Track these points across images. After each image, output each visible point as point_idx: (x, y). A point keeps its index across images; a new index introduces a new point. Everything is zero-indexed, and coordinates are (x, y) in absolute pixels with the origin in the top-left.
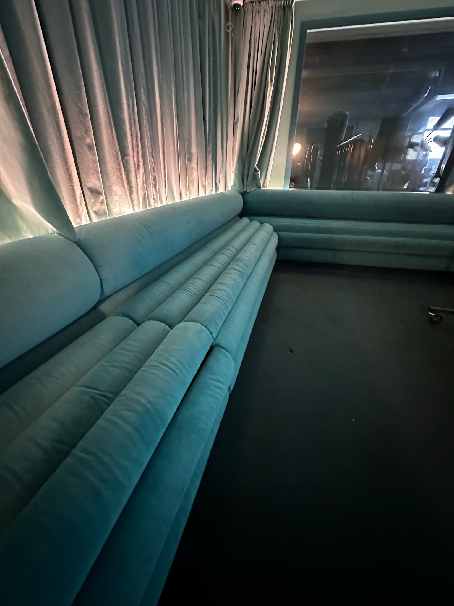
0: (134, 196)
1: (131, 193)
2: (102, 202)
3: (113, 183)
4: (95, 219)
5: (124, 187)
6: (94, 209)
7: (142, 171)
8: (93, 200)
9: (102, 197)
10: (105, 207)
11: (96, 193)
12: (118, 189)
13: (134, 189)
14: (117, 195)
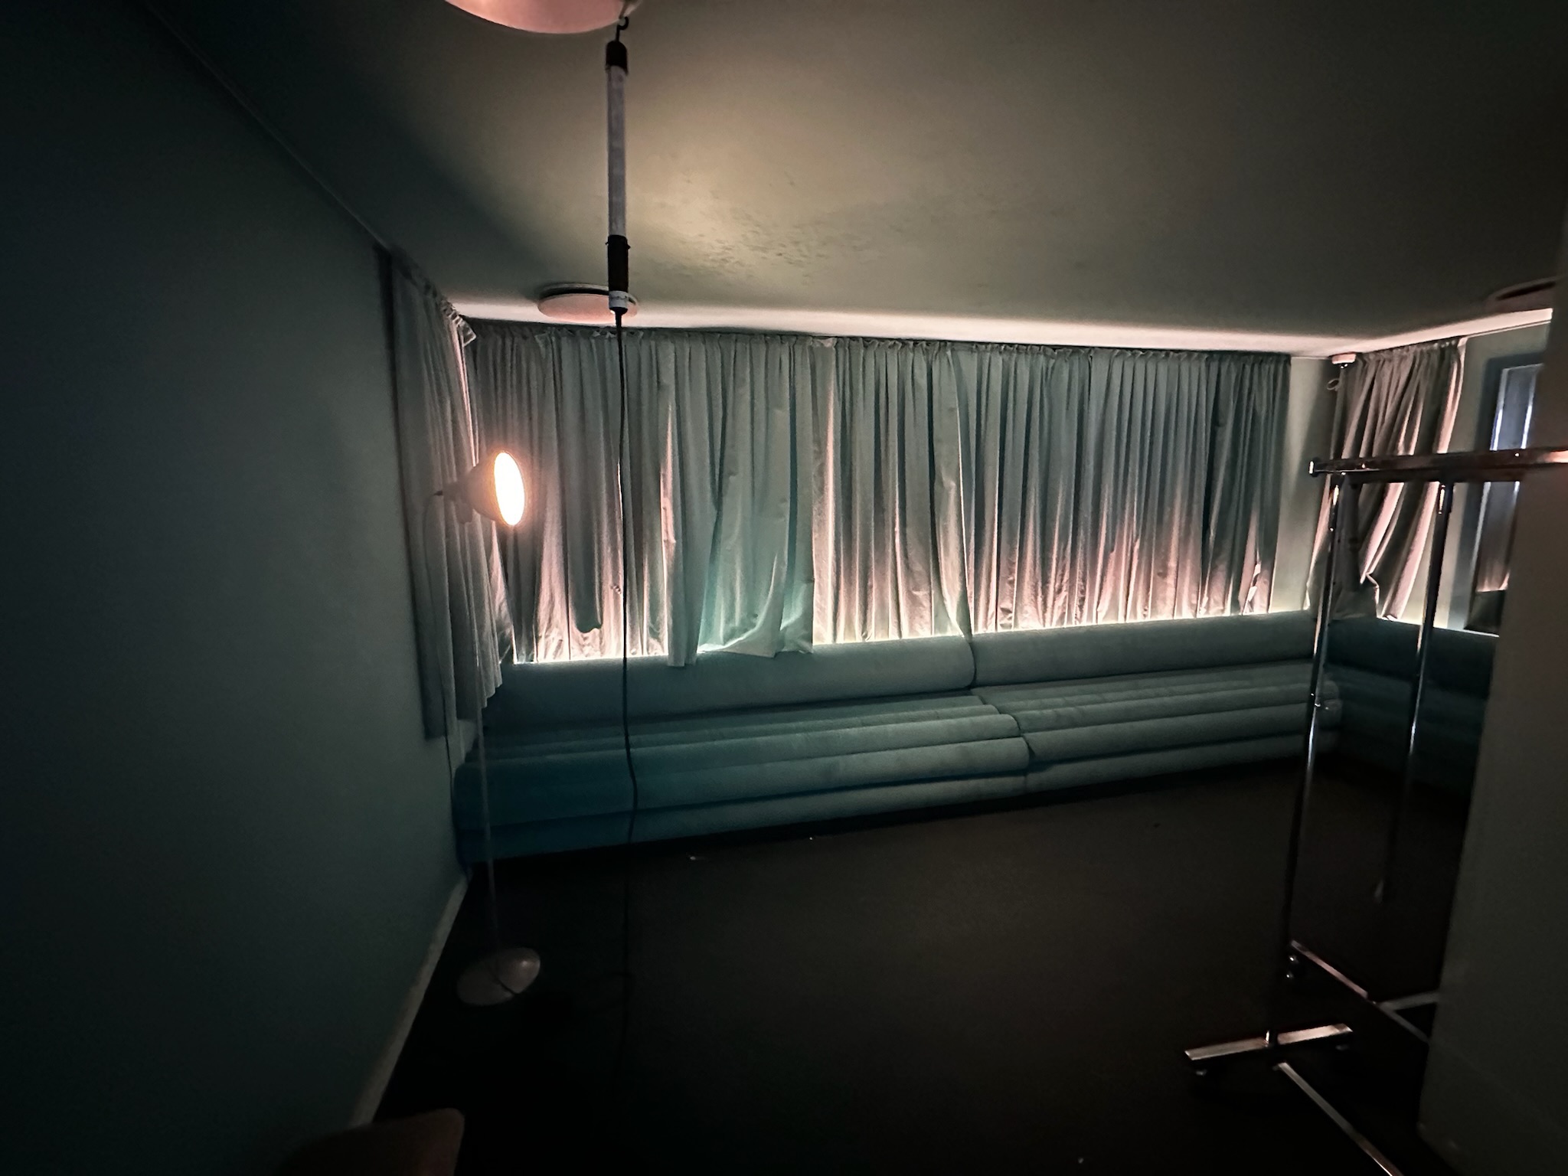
0: (1048, 615)
1: (1045, 611)
2: (1010, 618)
3: (1026, 605)
4: (1000, 630)
5: (1036, 607)
6: (1003, 622)
7: (1064, 594)
8: (1003, 616)
9: (1012, 615)
10: (1012, 622)
11: (1007, 611)
12: (1029, 608)
13: (1049, 609)
14: (1027, 612)
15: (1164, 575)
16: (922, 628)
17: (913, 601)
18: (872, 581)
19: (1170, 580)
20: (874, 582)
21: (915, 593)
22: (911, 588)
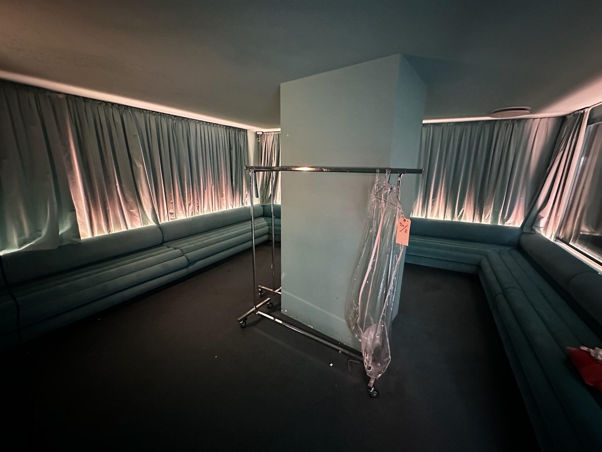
1: (186, 212)
2: (174, 216)
3: (179, 211)
4: (170, 221)
5: (183, 211)
6: (171, 218)
7: (192, 205)
8: (170, 216)
9: (174, 214)
10: (174, 217)
11: (172, 214)
12: (180, 212)
13: (187, 211)
14: (179, 213)
15: (222, 196)
16: (137, 225)
17: (131, 214)
18: (109, 208)
19: (224, 198)
20: (110, 208)
21: (131, 211)
22: (129, 209)
